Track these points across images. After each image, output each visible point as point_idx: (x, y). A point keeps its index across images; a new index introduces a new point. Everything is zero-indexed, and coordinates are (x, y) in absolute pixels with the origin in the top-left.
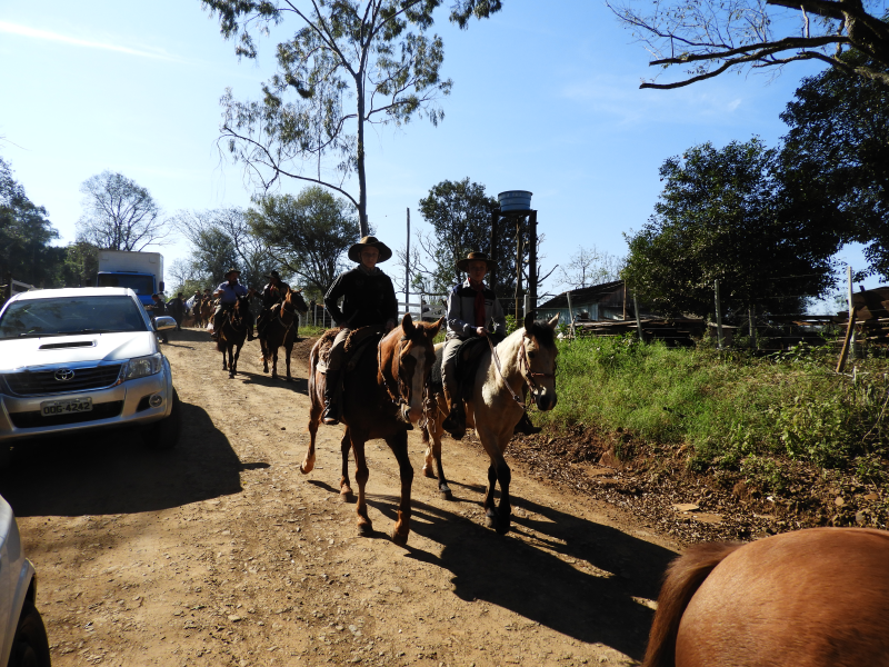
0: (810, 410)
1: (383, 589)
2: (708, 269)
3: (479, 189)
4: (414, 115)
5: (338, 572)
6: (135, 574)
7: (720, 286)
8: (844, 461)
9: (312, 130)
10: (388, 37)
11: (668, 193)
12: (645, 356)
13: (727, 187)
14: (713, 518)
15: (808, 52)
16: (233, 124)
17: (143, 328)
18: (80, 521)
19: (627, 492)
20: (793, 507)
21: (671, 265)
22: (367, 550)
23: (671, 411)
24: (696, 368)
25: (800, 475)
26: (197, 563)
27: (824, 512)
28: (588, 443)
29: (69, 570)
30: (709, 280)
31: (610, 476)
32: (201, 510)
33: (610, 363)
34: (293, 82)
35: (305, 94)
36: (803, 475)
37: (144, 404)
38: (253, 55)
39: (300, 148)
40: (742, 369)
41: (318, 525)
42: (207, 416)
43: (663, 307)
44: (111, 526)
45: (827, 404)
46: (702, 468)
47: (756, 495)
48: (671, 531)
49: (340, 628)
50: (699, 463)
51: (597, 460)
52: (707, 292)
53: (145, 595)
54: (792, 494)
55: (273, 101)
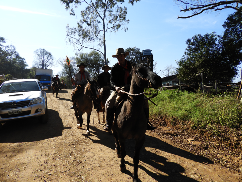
0: (227, 111)
1: (94, 165)
2: (200, 70)
3: (138, 50)
4: (120, 29)
5: (83, 160)
6: (26, 160)
7: (203, 75)
8: (237, 126)
9: (91, 35)
10: (111, 7)
11: (188, 49)
12: (181, 95)
13: (205, 46)
14: (198, 143)
15: (228, 6)
16: (70, 34)
17: (38, 90)
18: (16, 144)
19: (173, 135)
20: (221, 140)
21: (189, 69)
22: (92, 153)
23: (187, 111)
24: (196, 99)
25: (224, 130)
26: (43, 157)
27: (230, 141)
28: (164, 121)
29: (8, 159)
30: (200, 73)
31: (169, 130)
32: (49, 141)
33: (171, 97)
34: (85, 21)
35: (89, 25)
36: (225, 130)
37: (37, 111)
38: (74, 15)
39: (88, 40)
40: (209, 99)
41: (80, 146)
42: (58, 114)
43: (186, 82)
44: (23, 146)
45: (233, 109)
46: (195, 128)
47: (211, 136)
48: (184, 147)
49: (79, 177)
50: (194, 127)
51: (166, 126)
52: (199, 77)
53: (26, 167)
54: (221, 136)
55: (80, 26)
